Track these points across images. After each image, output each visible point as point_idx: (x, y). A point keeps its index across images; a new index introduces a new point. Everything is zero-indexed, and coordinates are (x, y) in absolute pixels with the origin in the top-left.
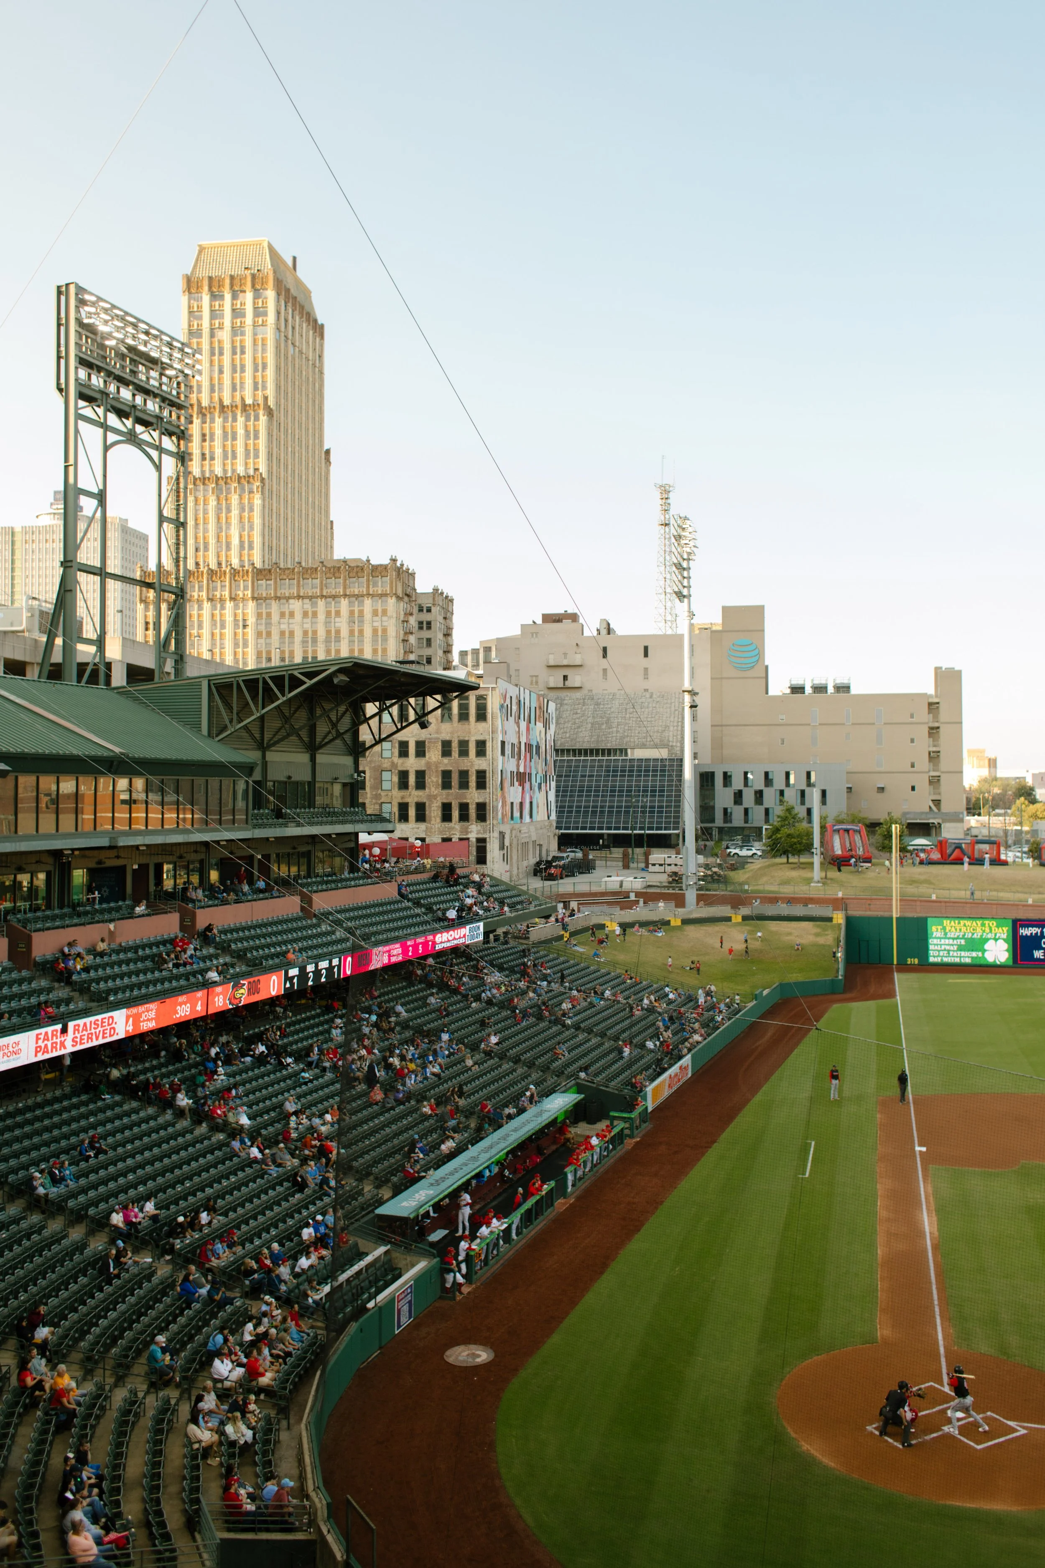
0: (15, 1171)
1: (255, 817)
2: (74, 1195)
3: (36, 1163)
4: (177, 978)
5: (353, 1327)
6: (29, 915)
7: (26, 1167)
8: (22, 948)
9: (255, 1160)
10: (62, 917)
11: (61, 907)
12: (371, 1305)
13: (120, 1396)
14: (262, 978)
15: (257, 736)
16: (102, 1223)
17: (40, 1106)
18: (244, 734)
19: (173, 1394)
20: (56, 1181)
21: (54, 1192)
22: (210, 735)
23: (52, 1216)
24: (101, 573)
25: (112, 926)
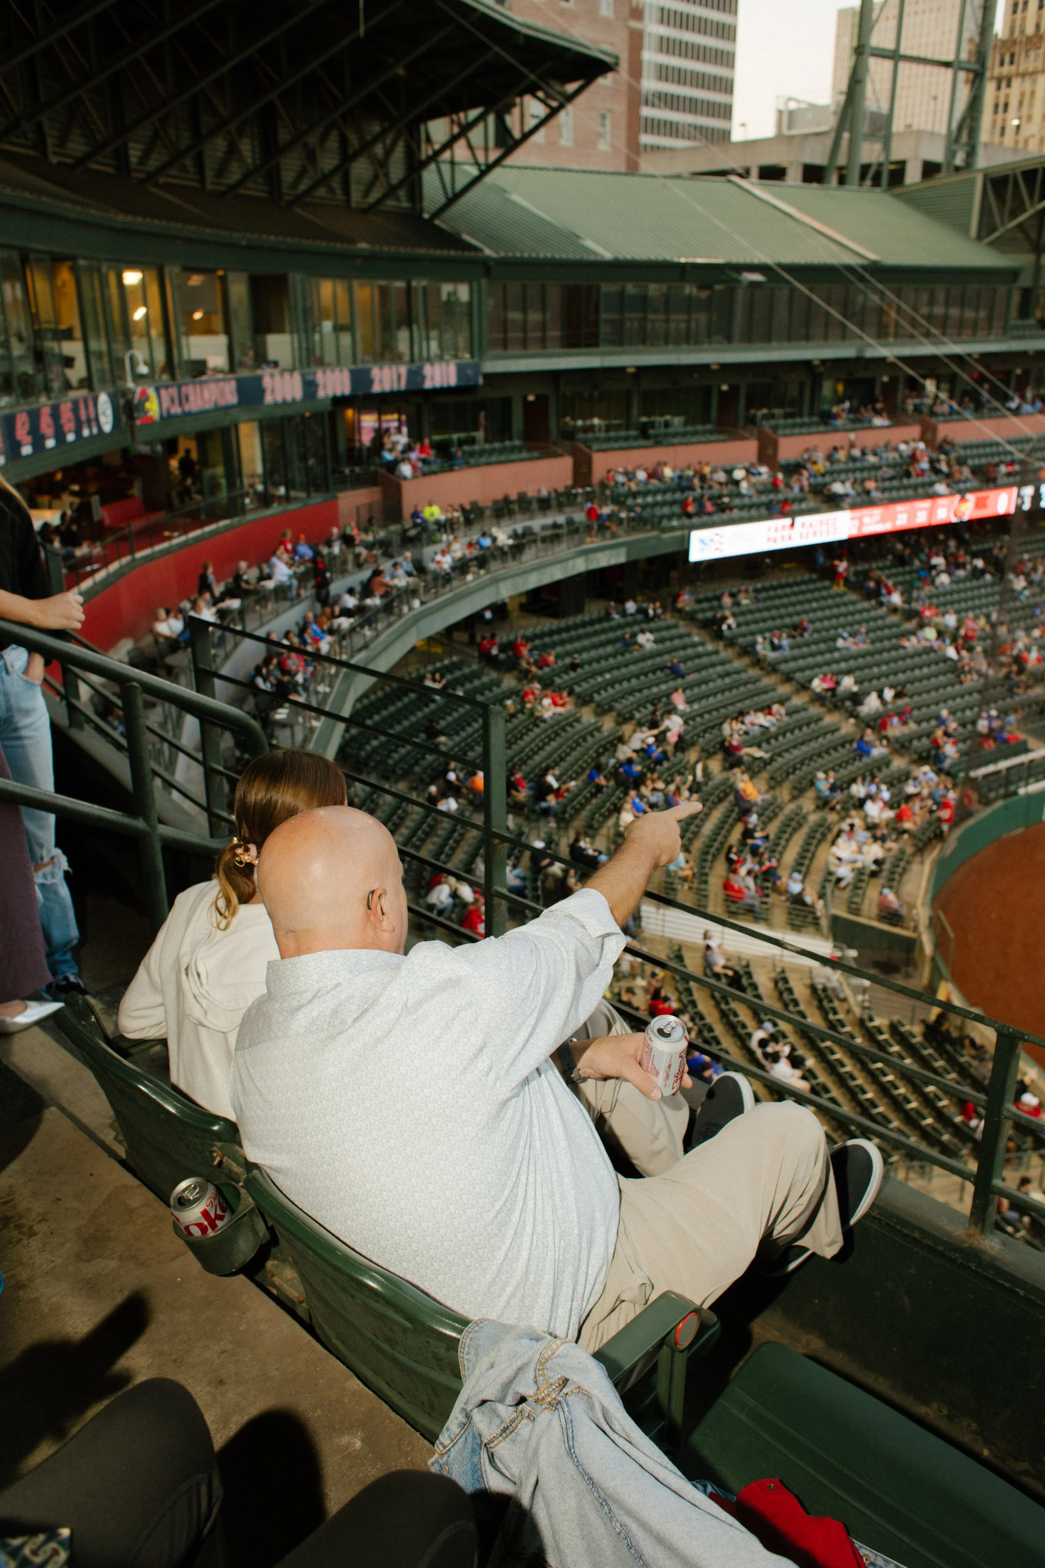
0: (743, 635)
1: (1017, 327)
2: (786, 661)
3: (761, 632)
4: (906, 488)
5: (1000, 804)
6: (782, 422)
7: (753, 634)
8: (770, 451)
9: (951, 659)
10: (809, 425)
11: (811, 414)
12: (1022, 791)
13: (790, 808)
14: (991, 494)
15: (1033, 236)
16: (805, 687)
17: (774, 588)
18: (1020, 235)
19: (832, 817)
20: (775, 648)
21: (772, 655)
22: (979, 237)
23: (768, 674)
24: (895, 56)
25: (852, 436)
